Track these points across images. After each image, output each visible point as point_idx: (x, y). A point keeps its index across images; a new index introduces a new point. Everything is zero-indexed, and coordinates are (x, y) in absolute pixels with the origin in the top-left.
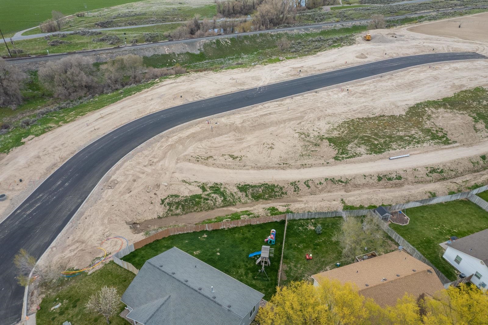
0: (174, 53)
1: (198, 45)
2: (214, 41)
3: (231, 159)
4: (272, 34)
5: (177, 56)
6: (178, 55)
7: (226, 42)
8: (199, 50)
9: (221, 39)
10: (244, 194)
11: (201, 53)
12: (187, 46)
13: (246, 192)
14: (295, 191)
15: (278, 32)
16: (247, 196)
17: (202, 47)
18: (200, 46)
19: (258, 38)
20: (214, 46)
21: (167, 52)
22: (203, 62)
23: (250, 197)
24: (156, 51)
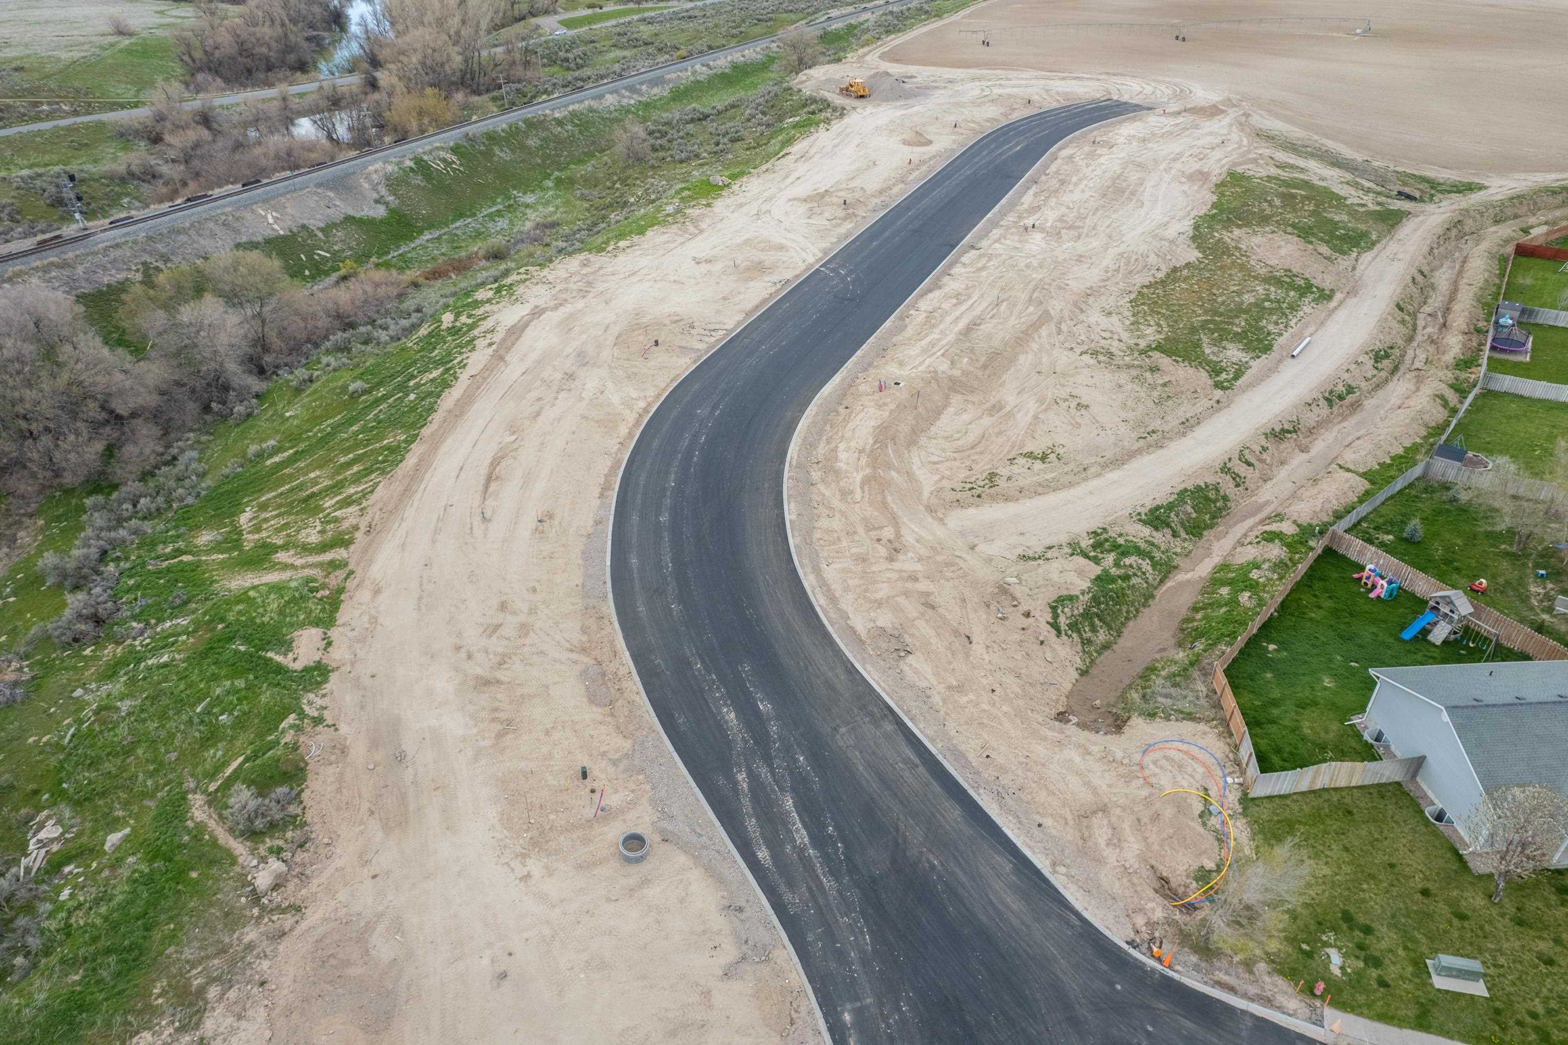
0: (304, 227)
1: (366, 186)
2: (409, 163)
3: (1038, 465)
4: (557, 115)
5: (320, 235)
6: (322, 230)
7: (444, 160)
8: (377, 202)
9: (424, 153)
10: (1167, 531)
11: (392, 212)
12: (331, 194)
13: (1168, 525)
14: (1238, 485)
15: (571, 108)
16: (1175, 535)
17: (383, 191)
18: (375, 188)
19: (526, 135)
20: (418, 180)
21: (276, 227)
22: (417, 242)
23: (1183, 535)
24: (237, 231)
